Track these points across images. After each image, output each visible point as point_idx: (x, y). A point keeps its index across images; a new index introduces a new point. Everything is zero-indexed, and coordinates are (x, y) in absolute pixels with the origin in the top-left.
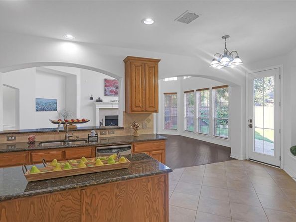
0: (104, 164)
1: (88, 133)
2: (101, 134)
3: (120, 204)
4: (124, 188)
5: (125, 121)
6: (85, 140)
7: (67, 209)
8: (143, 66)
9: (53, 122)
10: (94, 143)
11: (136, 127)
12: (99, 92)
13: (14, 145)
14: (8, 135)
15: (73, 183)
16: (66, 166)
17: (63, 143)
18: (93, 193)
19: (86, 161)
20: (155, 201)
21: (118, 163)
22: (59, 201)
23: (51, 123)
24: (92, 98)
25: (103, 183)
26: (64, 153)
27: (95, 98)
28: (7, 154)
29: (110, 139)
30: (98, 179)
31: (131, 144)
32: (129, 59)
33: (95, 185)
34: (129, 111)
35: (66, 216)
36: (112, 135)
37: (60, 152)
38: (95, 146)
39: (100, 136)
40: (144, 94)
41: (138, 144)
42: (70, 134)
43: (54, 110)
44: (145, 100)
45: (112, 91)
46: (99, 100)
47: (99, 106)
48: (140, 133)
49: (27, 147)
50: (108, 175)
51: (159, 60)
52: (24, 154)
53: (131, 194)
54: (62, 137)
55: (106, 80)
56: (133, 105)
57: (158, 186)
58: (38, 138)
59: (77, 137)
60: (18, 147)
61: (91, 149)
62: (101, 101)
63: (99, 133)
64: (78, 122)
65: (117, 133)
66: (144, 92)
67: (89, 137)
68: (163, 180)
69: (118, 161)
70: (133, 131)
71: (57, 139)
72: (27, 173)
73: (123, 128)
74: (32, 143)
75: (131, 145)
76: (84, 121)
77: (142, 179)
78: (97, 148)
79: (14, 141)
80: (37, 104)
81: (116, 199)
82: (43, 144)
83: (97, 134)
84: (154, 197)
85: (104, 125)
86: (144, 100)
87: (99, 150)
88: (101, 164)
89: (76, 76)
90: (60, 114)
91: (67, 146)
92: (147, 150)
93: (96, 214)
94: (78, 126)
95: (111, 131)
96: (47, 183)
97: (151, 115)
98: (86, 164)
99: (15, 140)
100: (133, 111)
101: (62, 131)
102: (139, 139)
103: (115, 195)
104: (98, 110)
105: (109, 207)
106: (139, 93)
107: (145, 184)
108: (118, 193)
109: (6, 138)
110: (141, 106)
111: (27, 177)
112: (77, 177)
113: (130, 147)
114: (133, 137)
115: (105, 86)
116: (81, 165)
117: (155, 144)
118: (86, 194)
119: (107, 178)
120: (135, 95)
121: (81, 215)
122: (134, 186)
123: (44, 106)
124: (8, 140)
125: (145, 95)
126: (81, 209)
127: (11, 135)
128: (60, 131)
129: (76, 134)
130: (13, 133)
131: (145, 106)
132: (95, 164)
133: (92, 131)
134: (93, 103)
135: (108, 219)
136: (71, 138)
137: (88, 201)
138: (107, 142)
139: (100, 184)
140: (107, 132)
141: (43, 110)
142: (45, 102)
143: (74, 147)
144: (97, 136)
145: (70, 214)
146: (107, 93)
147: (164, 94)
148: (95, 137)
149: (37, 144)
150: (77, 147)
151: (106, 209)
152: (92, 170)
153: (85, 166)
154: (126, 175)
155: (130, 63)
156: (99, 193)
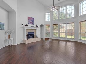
24: (23, 25)
45: (31, 22)
46: (26, 26)
62: (27, 26)
104: (25, 30)
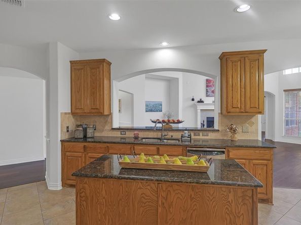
0: (182, 164)
1: (182, 133)
2: (194, 135)
3: (195, 207)
4: (200, 192)
5: (221, 123)
6: (178, 140)
7: (146, 198)
8: (243, 61)
9: (152, 122)
10: (187, 143)
11: (234, 131)
12: (200, 93)
13: (124, 138)
14: (121, 130)
15: (152, 175)
16: (149, 160)
17: (159, 140)
18: (168, 189)
19: (168, 158)
20: (239, 217)
21: (196, 165)
22: (140, 188)
23: (151, 122)
24: (193, 100)
25: (176, 182)
26: (158, 149)
27: (197, 99)
28: (118, 145)
29: (204, 140)
30: (173, 177)
31: (225, 148)
32: (224, 56)
33: (169, 181)
34: (224, 112)
35: (145, 203)
36: (206, 137)
37: (155, 148)
38: (187, 146)
39: (193, 137)
40: (243, 93)
41: (234, 150)
42: (166, 133)
43: (160, 111)
44: (245, 101)
46: (201, 101)
47: (200, 107)
48: (239, 137)
49: (132, 141)
50: (184, 175)
51: (265, 51)
52: (129, 146)
53: (208, 200)
54: (159, 135)
55: (207, 80)
56: (229, 105)
57: (243, 200)
58: (141, 135)
59: (172, 136)
60: (127, 141)
61: (182, 148)
62: (202, 102)
63: (192, 134)
64: (174, 122)
65: (212, 136)
66: (243, 90)
67: (182, 137)
68: (251, 195)
69: (197, 164)
70: (230, 134)
71: (156, 137)
72: (121, 161)
73: (218, 130)
74: (136, 138)
75: (224, 150)
76: (179, 122)
77: (221, 187)
78: (188, 148)
79: (125, 136)
80: (147, 106)
81: (191, 201)
82: (144, 140)
83: (190, 135)
84: (237, 212)
85: (205, 127)
86: (243, 99)
87: (189, 151)
88: (179, 163)
89: (178, 79)
90: (164, 115)
91: (163, 143)
92: (245, 157)
93: (171, 210)
94: (174, 126)
95: (205, 133)
96: (132, 171)
97: (254, 117)
98: (167, 161)
99: (125, 134)
100: (229, 112)
101: (159, 130)
102: (237, 144)
103: (190, 197)
104: (199, 111)
105: (184, 207)
106: (237, 92)
107: (225, 194)
108: (193, 196)
109: (120, 133)
110: (239, 106)
111: (120, 163)
112: (156, 172)
113: (223, 152)
114: (230, 141)
115: (207, 86)
116: (161, 162)
117: (257, 151)
118: (162, 188)
119: (182, 177)
120: (231, 95)
121: (157, 206)
122: (212, 193)
123: (152, 108)
124: (121, 134)
125: (245, 94)
126: (158, 201)
127: (123, 130)
128: (157, 130)
129: (170, 134)
130: (124, 129)
131: (245, 106)
132: (174, 163)
133: (185, 132)
134: (195, 104)
135: (182, 218)
136: (166, 137)
137: (164, 194)
138: (200, 143)
139: (174, 182)
140: (201, 134)
141: (151, 111)
142: (153, 104)
143: (167, 145)
144: (190, 136)
145: (149, 202)
146: (208, 94)
147: (284, 91)
148: (188, 137)
149: (139, 139)
150: (169, 145)
151: (181, 207)
152: (170, 167)
153: (165, 163)
154: (201, 179)
155: (225, 59)
156: (174, 191)
